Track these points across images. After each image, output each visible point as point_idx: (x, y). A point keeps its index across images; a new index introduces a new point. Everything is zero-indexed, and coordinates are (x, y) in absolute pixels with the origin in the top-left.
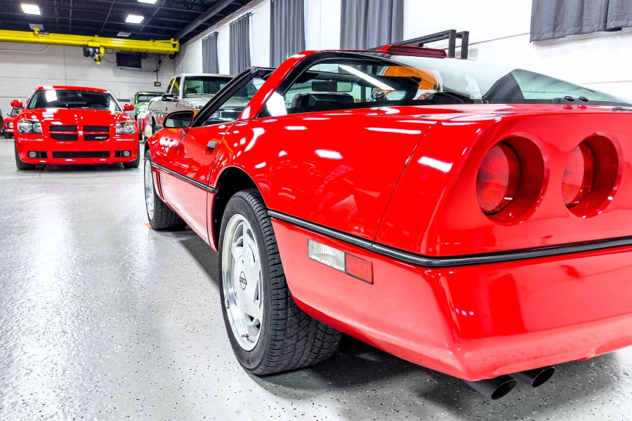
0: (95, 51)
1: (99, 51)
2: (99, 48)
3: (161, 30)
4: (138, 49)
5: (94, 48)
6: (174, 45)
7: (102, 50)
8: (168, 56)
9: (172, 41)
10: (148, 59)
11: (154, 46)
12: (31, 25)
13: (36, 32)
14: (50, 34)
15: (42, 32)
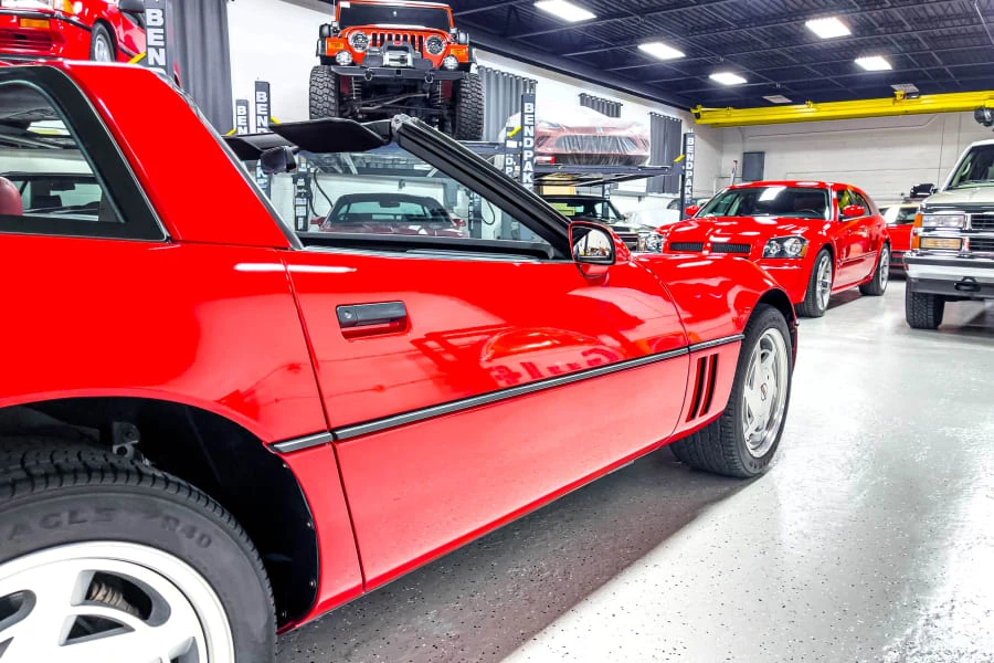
12: (894, 87)
13: (898, 98)
14: (923, 97)
15: (908, 95)
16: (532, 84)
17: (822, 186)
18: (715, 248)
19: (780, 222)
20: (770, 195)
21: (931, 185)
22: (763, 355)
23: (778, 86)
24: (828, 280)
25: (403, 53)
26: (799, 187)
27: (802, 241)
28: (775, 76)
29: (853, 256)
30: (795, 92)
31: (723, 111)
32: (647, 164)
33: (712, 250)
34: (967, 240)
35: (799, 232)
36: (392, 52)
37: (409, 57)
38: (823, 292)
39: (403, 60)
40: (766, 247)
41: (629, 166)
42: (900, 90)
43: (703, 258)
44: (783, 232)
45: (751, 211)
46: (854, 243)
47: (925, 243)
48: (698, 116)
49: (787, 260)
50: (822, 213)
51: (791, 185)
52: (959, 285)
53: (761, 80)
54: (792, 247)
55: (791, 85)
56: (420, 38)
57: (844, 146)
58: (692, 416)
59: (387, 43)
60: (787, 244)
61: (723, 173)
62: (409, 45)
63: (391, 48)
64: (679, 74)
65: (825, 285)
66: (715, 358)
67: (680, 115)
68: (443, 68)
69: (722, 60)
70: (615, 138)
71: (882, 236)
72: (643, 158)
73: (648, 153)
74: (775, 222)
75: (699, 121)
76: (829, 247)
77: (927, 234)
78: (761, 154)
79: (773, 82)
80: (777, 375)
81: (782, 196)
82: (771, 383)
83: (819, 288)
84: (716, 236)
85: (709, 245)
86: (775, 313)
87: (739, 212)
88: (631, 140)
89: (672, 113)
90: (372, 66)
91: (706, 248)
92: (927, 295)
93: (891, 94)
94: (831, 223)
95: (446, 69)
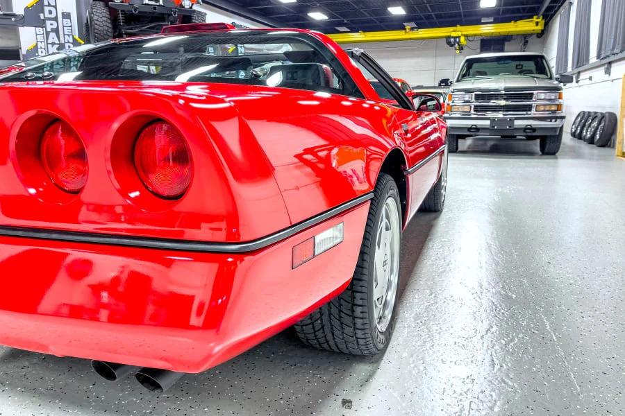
0: (455, 41)
1: (459, 40)
2: (459, 37)
3: (524, 9)
4: (499, 33)
5: (455, 38)
6: (537, 23)
7: (462, 39)
8: (535, 36)
9: (535, 19)
10: (512, 42)
11: (516, 27)
12: (405, 24)
13: (407, 31)
14: (419, 30)
15: (412, 29)
21: (448, 79)
23: (345, 21)
28: (344, 16)
30: (354, 26)
34: (473, 107)
42: (408, 26)
52: (469, 129)
53: (336, 17)
55: (351, 21)
64: (290, 12)
68: (181, 6)
69: (318, 5)
79: (342, 19)
90: (137, 3)
92: (453, 135)
93: (403, 28)
95: (184, 7)
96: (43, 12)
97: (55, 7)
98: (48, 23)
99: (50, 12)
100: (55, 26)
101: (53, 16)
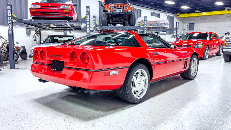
12: (225, 8)
15: (228, 10)
16: (141, 10)
17: (207, 33)
18: (184, 46)
19: (198, 41)
20: (195, 35)
22: (194, 62)
24: (208, 52)
25: (120, 9)
26: (201, 33)
27: (202, 44)
28: (197, 7)
29: (214, 47)
30: (201, 10)
31: (184, 14)
32: (168, 28)
33: (183, 47)
35: (202, 43)
36: (118, 9)
37: (122, 10)
38: (207, 55)
39: (120, 11)
40: (195, 46)
41: (164, 29)
42: (226, 9)
43: (182, 48)
44: (198, 43)
45: (191, 39)
46: (214, 44)
47: (227, 45)
48: (178, 16)
49: (199, 49)
50: (207, 38)
51: (200, 33)
53: (193, 7)
54: (200, 46)
55: (199, 8)
56: (123, 6)
57: (214, 22)
58: (184, 69)
59: (117, 8)
60: (199, 45)
61: (184, 28)
62: (121, 7)
63: (118, 8)
64: (174, 7)
65: (207, 53)
66: (187, 61)
67: (174, 15)
68: (128, 12)
69: (184, 4)
70: (161, 23)
71: (220, 43)
72: (167, 27)
73: (168, 26)
74: (197, 41)
75: (178, 17)
76: (208, 46)
77: (227, 43)
78: (194, 24)
79: (195, 8)
80: (196, 65)
81: (198, 35)
82: (195, 66)
83: (206, 54)
84: (184, 44)
85: (183, 46)
86: (195, 56)
87: (189, 39)
88: (165, 24)
89: (172, 15)
90: (114, 12)
91: (182, 46)
92: (228, 55)
93: (224, 9)
94: (209, 41)
95: (129, 12)
96: (86, 19)
97: (89, 18)
98: (87, 22)
99: (88, 20)
100: (89, 23)
101: (89, 20)
